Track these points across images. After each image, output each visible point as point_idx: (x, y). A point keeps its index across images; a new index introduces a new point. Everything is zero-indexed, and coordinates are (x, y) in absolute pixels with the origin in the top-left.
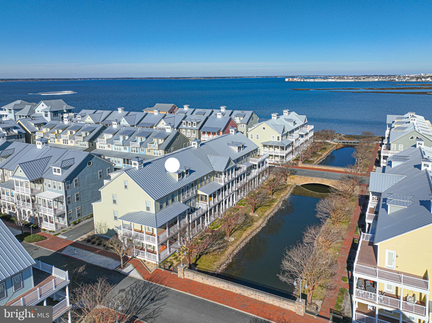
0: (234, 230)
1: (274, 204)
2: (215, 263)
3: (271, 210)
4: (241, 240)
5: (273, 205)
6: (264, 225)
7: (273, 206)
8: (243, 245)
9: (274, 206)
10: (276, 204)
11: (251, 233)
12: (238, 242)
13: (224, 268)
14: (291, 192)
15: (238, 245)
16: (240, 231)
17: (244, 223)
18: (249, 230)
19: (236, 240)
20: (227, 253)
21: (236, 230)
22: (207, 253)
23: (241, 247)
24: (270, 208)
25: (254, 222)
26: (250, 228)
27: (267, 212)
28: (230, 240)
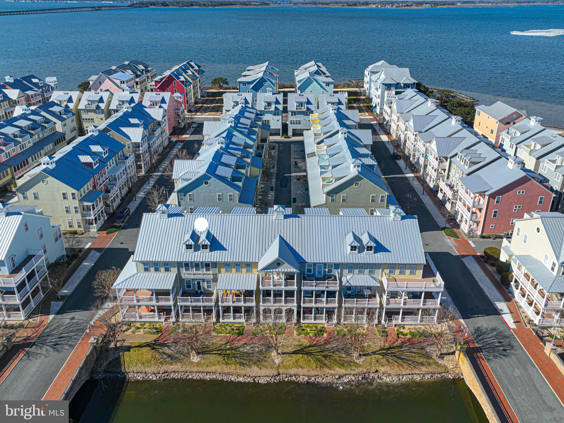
0: (219, 352)
1: (337, 369)
2: (140, 365)
3: (312, 373)
4: (201, 369)
5: (330, 369)
6: (262, 381)
7: (327, 370)
8: (195, 376)
9: (331, 372)
10: (342, 371)
11: (229, 374)
12: (195, 369)
13: (139, 378)
14: (418, 378)
15: (190, 372)
16: (222, 360)
17: (246, 355)
18: (232, 368)
19: (198, 364)
20: (164, 368)
21: (220, 354)
22: (153, 349)
23: (190, 377)
24: (318, 369)
25: (258, 366)
26: (238, 367)
27: (300, 369)
28: (191, 358)
